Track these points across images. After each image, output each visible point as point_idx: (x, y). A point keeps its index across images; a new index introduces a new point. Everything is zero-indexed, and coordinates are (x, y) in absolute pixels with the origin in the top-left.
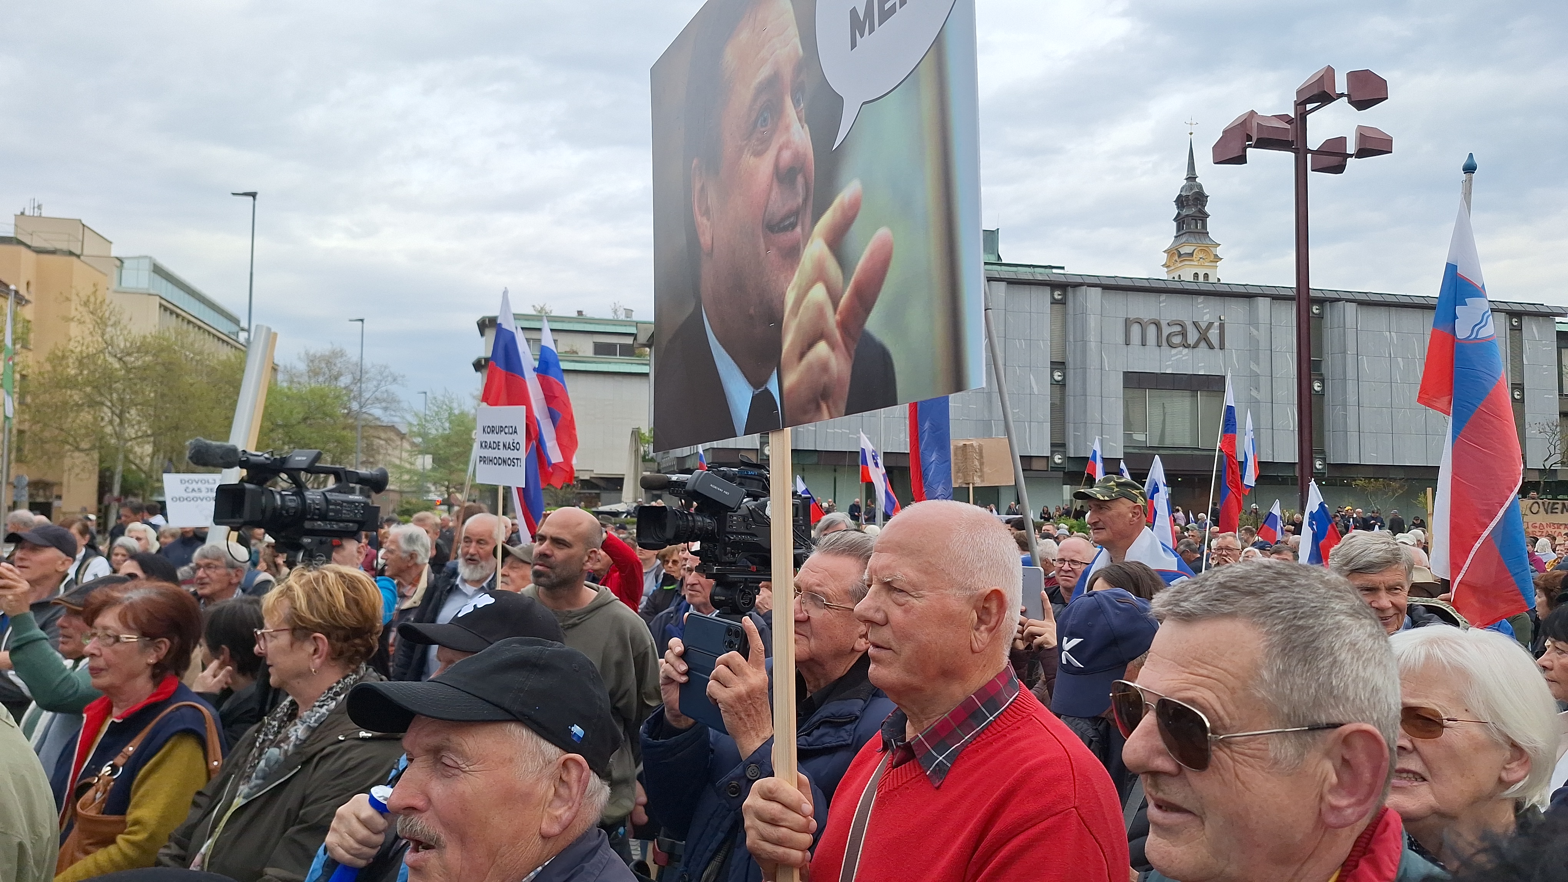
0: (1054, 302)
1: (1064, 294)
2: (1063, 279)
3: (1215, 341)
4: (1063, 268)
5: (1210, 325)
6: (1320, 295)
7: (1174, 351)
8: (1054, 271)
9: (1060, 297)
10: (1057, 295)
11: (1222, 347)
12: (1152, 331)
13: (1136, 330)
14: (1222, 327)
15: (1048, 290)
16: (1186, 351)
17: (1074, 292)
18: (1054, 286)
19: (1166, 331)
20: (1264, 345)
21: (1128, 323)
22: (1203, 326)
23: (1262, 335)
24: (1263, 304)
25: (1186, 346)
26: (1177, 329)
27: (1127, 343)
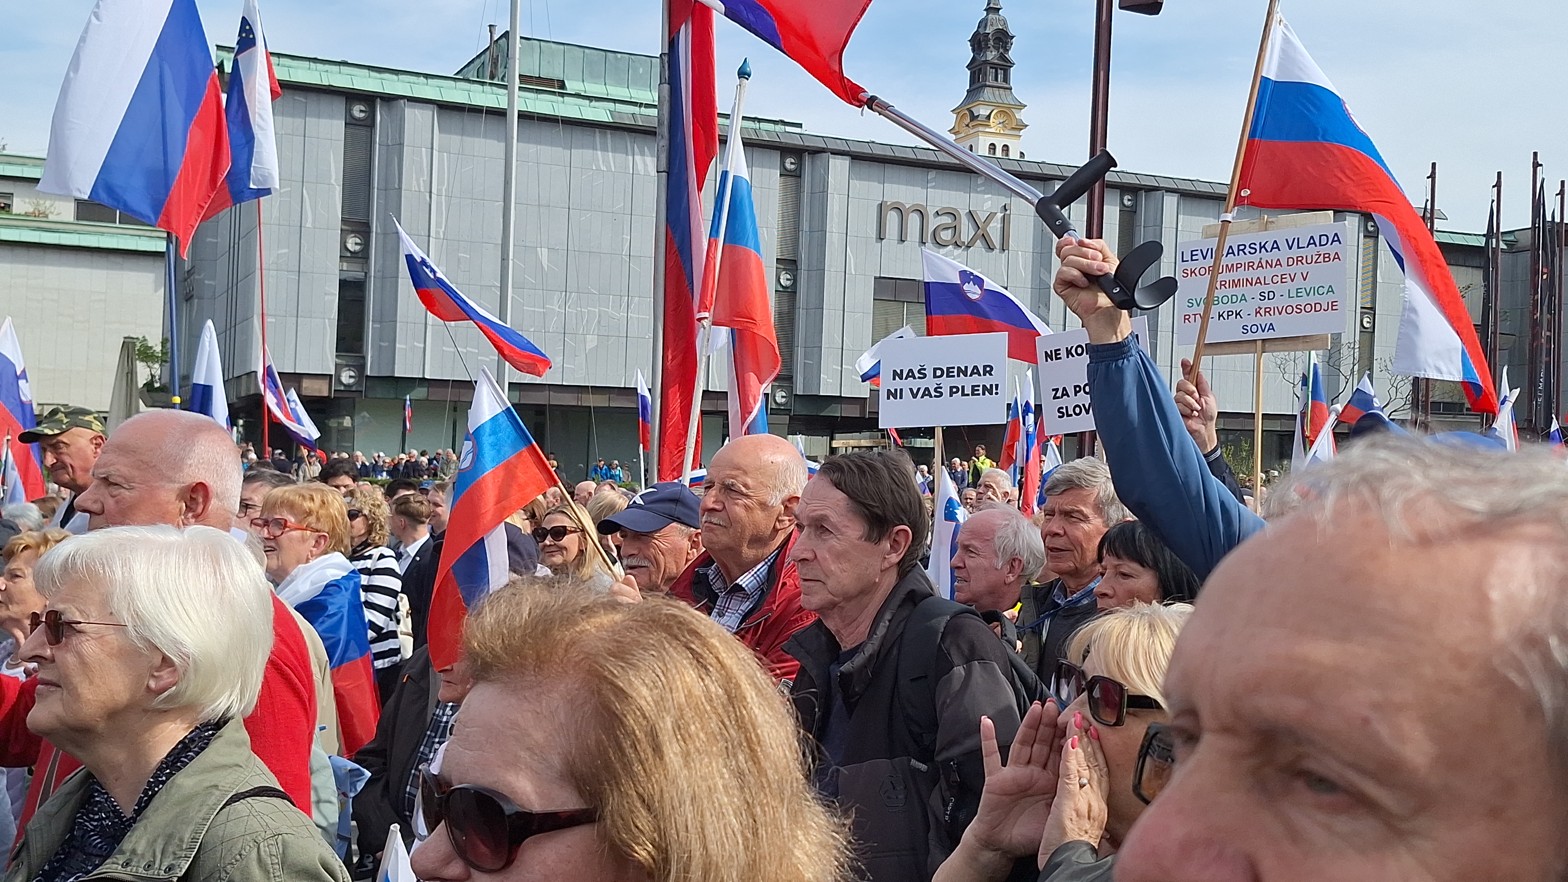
0: (785, 173)
1: (800, 164)
2: (798, 142)
3: (996, 240)
4: (800, 125)
5: (992, 215)
6: (1133, 181)
7: (943, 251)
8: (788, 129)
9: (792, 167)
10: (790, 163)
11: (1004, 249)
12: (914, 220)
13: (892, 218)
14: (1005, 220)
15: (776, 156)
16: (957, 252)
17: (813, 162)
18: (785, 150)
19: (933, 223)
21: (882, 209)
22: (982, 217)
25: (957, 245)
26: (947, 220)
27: (880, 238)
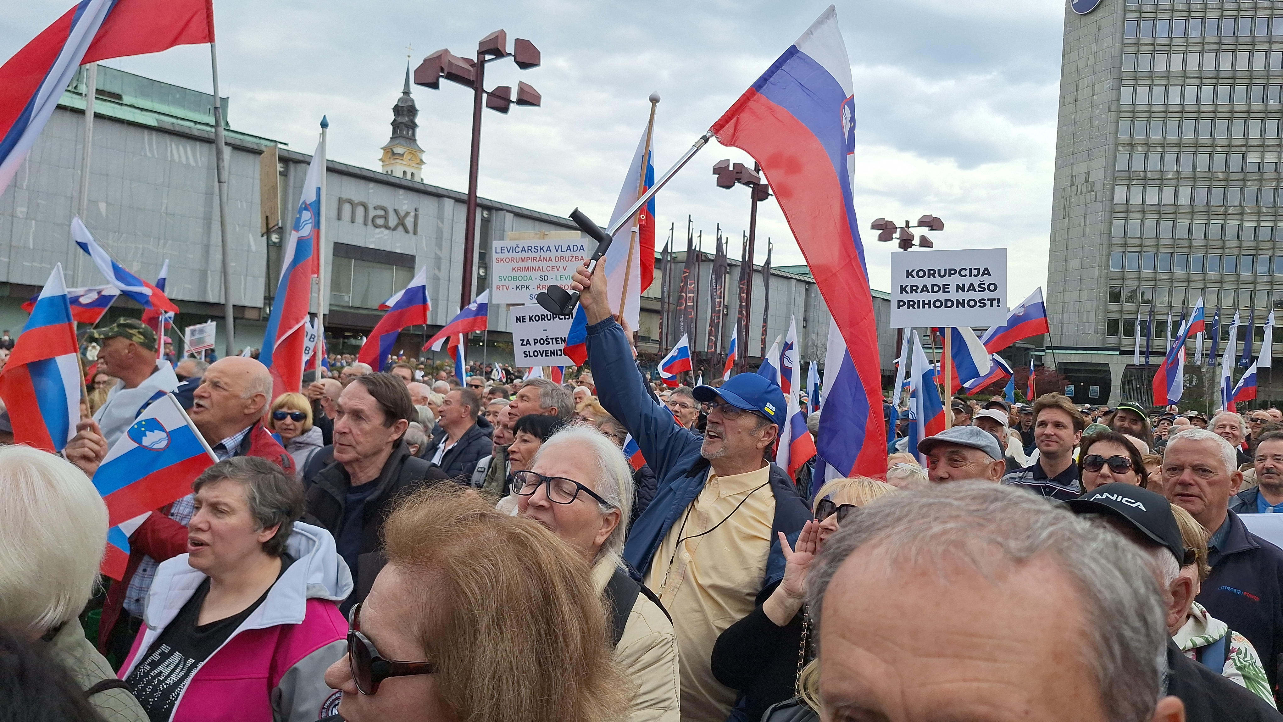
1: (287, 167)
2: (286, 154)
3: (410, 227)
5: (407, 214)
6: (489, 204)
7: (377, 231)
8: (281, 146)
9: (284, 170)
10: (281, 167)
11: (415, 233)
12: (360, 211)
13: (347, 208)
14: (416, 217)
16: (386, 232)
17: (295, 168)
19: (372, 213)
20: (446, 235)
21: (341, 202)
22: (402, 213)
23: (446, 227)
24: (448, 204)
25: (387, 227)
26: (381, 213)
27: (339, 218)
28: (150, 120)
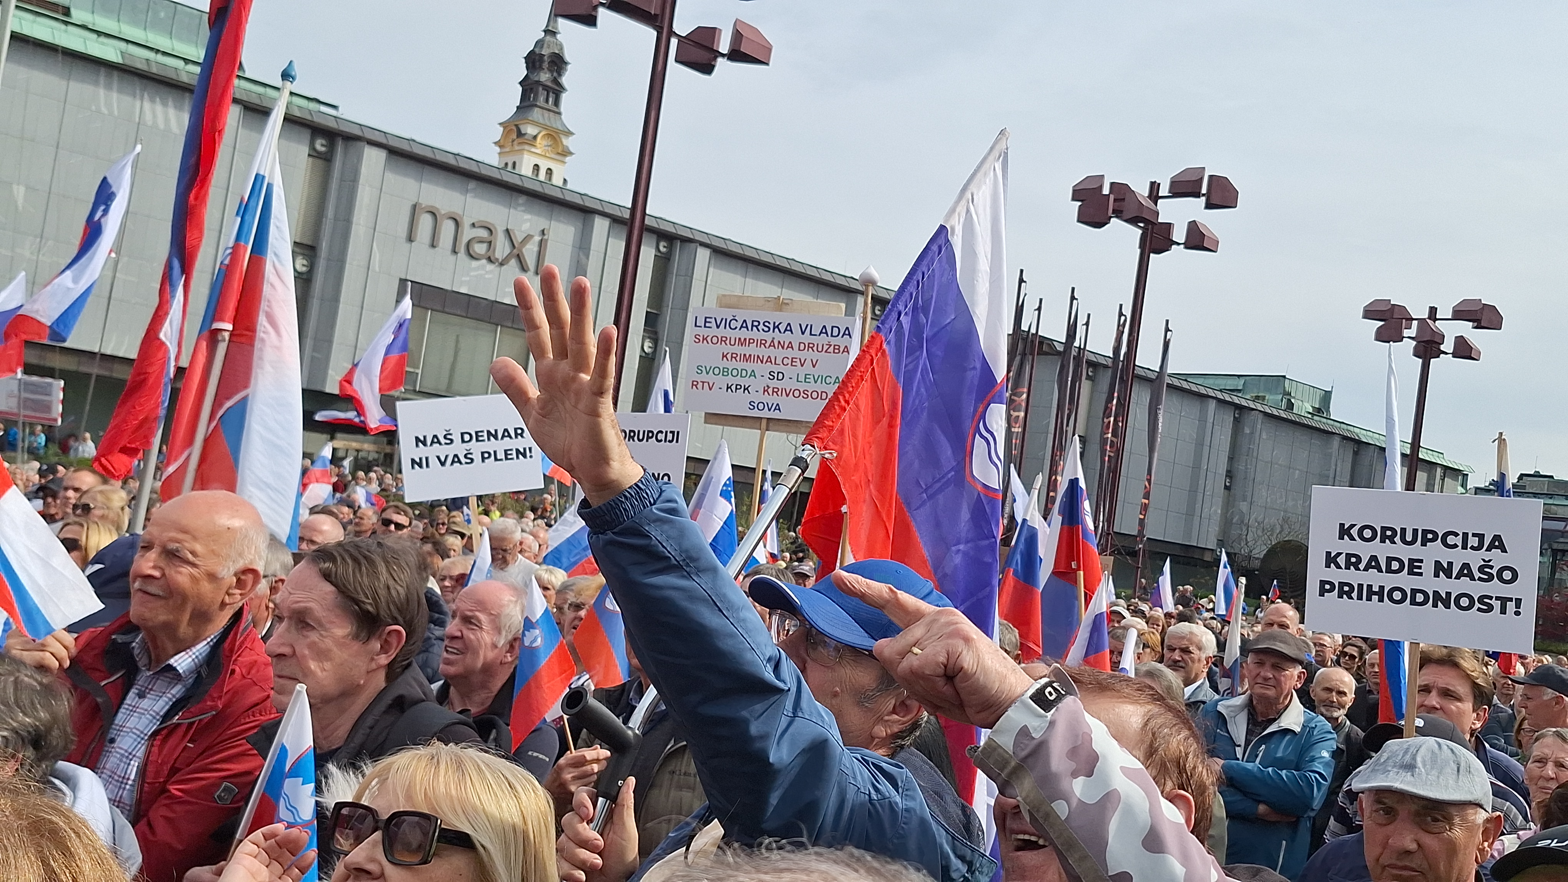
0: (314, 154)
1: (331, 146)
2: (332, 124)
3: (532, 261)
4: (334, 107)
5: (528, 238)
7: (475, 264)
8: (324, 109)
9: (323, 149)
10: (320, 145)
12: (447, 229)
13: (425, 222)
14: (543, 244)
15: (307, 134)
16: (490, 267)
17: (346, 149)
18: (317, 130)
19: (467, 234)
21: (416, 210)
22: (518, 237)
24: (601, 225)
25: (491, 260)
26: (484, 233)
27: (410, 239)
28: (109, 52)
